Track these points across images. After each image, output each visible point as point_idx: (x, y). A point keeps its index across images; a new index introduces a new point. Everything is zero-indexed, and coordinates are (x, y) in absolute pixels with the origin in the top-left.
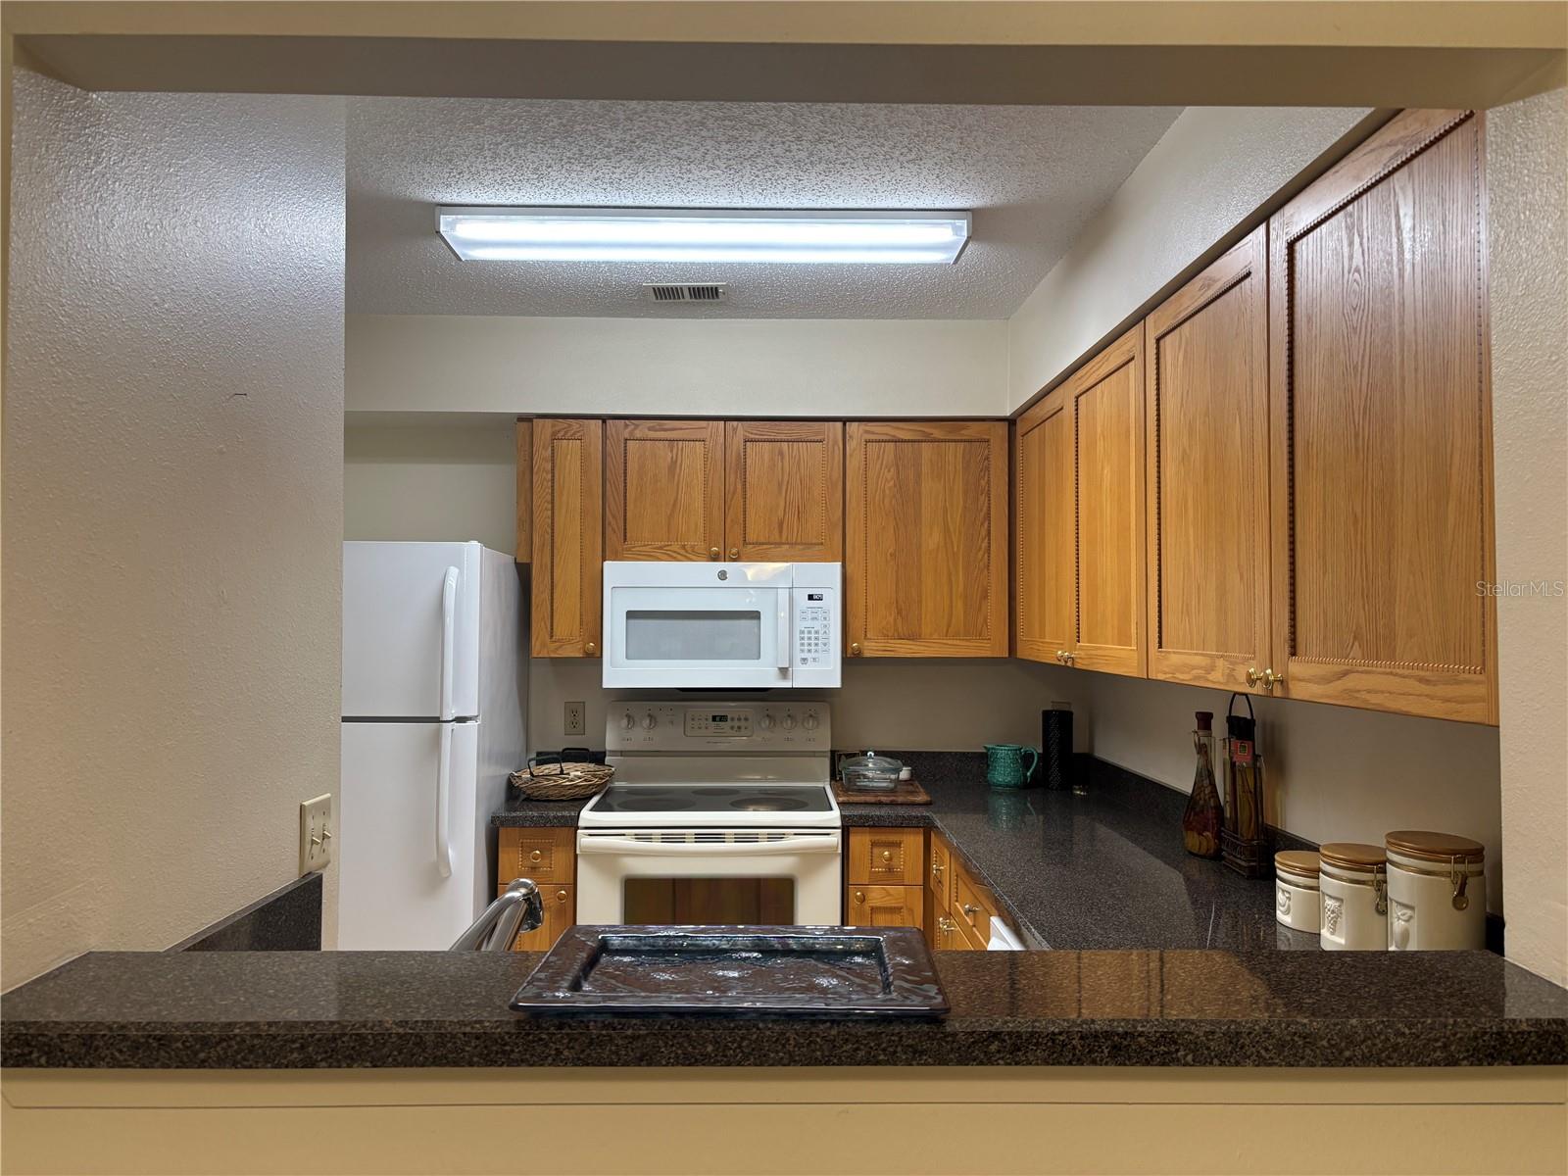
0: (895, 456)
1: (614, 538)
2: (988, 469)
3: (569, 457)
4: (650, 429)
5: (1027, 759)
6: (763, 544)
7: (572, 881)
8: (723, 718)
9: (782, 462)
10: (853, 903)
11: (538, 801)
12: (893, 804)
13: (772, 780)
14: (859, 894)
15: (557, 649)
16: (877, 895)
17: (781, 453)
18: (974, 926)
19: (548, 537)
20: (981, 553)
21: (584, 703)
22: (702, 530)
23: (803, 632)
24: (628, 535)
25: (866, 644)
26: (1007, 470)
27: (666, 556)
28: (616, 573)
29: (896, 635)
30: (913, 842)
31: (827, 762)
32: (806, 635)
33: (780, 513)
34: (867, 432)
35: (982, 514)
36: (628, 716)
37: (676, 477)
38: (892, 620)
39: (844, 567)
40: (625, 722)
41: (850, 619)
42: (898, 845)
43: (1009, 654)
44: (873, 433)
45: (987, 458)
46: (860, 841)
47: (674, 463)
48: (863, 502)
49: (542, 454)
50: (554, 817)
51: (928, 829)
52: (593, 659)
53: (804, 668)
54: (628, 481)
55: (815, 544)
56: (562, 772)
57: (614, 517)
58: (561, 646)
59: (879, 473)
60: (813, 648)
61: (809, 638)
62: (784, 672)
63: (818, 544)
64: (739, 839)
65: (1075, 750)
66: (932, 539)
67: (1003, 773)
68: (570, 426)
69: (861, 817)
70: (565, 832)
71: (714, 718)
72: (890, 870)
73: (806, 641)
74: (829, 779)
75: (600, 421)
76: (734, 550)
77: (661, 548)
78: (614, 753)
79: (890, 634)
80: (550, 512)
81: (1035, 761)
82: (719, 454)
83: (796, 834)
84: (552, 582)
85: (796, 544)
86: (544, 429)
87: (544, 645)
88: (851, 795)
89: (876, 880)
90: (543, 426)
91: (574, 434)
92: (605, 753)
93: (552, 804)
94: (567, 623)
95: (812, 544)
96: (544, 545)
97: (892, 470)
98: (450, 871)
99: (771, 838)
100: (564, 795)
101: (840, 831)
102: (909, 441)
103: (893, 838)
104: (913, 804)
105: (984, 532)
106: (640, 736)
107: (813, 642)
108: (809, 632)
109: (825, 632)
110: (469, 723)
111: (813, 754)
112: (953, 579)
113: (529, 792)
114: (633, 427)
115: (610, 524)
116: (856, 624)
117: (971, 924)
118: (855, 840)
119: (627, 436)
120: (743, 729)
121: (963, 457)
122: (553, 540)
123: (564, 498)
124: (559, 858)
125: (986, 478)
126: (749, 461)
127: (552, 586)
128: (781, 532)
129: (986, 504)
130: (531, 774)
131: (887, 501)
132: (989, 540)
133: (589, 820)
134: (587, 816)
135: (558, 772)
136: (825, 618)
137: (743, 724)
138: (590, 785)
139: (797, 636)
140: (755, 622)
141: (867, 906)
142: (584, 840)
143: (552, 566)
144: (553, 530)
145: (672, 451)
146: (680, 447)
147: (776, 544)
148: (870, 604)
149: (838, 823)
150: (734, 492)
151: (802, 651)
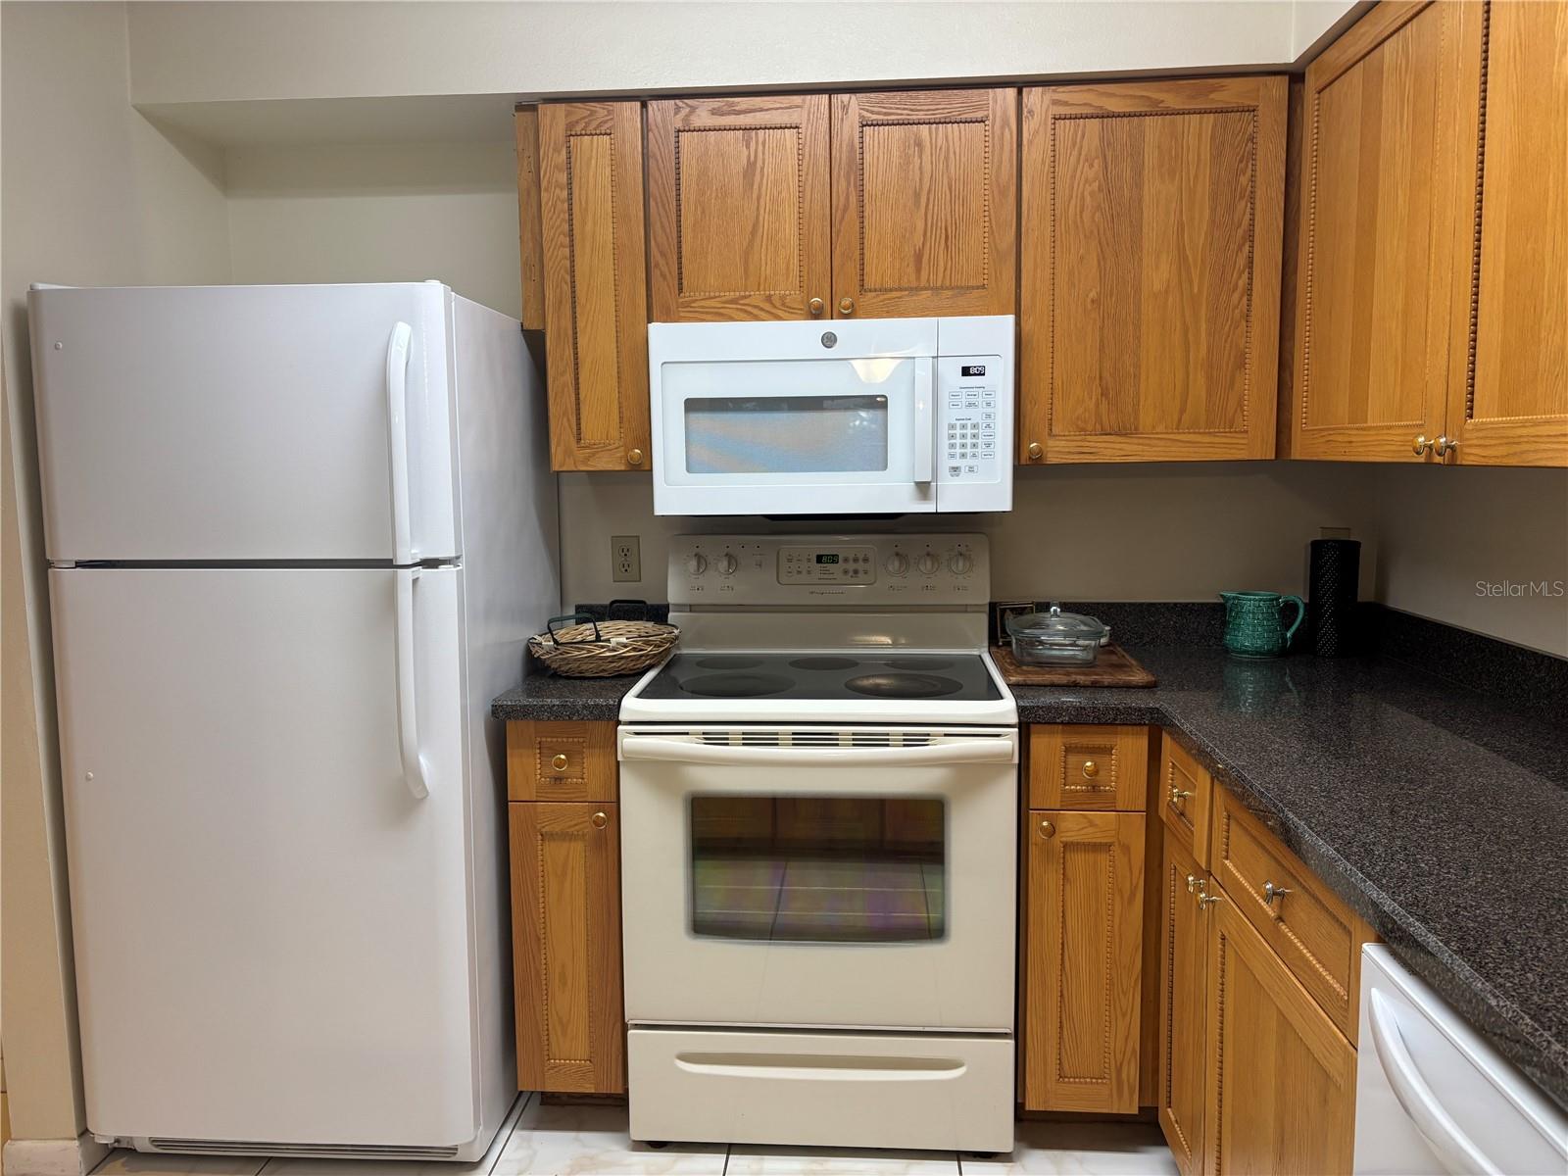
0: (1102, 139)
1: (663, 288)
2: (1253, 154)
3: (593, 162)
4: (714, 112)
5: (1289, 610)
6: (891, 290)
7: (614, 799)
8: (833, 559)
9: (921, 157)
10: (1036, 836)
11: (568, 678)
12: (1095, 686)
13: (905, 646)
14: (1045, 824)
15: (588, 459)
16: (1074, 825)
17: (919, 144)
18: (1280, 919)
19: (567, 288)
20: (1236, 296)
21: (638, 537)
22: (796, 269)
23: (952, 427)
24: (685, 283)
25: (1051, 443)
26: (1284, 156)
27: (742, 315)
28: (665, 339)
29: (1098, 426)
30: (1131, 747)
31: (984, 619)
32: (958, 432)
33: (918, 240)
34: (1055, 102)
35: (1240, 232)
36: (698, 556)
37: (756, 186)
38: (1092, 405)
39: (1018, 324)
40: (693, 563)
41: (1026, 406)
42: (1107, 751)
43: (1276, 456)
44: (1066, 104)
45: (1252, 139)
46: (1047, 745)
47: (751, 166)
48: (1049, 218)
49: (553, 159)
50: (585, 707)
51: (1156, 726)
52: (640, 474)
53: (956, 481)
54: (682, 196)
55: (973, 288)
56: (598, 638)
57: (663, 254)
58: (594, 454)
59: (1075, 171)
60: (969, 450)
61: (963, 436)
62: (923, 489)
63: (978, 288)
64: (860, 741)
65: (1359, 600)
66: (1158, 273)
67: (1250, 633)
68: (593, 113)
69: (1049, 708)
70: (600, 727)
71: (819, 559)
72: (1094, 788)
73: (958, 441)
74: (986, 644)
75: (638, 104)
76: (847, 301)
77: (734, 301)
78: (680, 608)
79: (1090, 428)
80: (567, 250)
81: (1300, 617)
82: (822, 150)
83: (946, 735)
84: (576, 358)
85: (942, 288)
86: (555, 120)
87: (568, 453)
88: (1029, 672)
89: (1071, 803)
90: (553, 117)
91: (599, 126)
92: (668, 605)
93: (586, 683)
94: (600, 419)
95: (968, 288)
96: (561, 302)
97: (1096, 165)
98: (427, 792)
99: (910, 741)
100: (604, 670)
101: (1016, 730)
102: (1124, 115)
103: (1098, 740)
104: (1129, 687)
105: (1242, 261)
106: (719, 585)
107: (969, 441)
108: (964, 427)
109: (988, 426)
110: (443, 568)
111: (964, 609)
112: (1191, 338)
113: (554, 666)
114: (688, 110)
115: (657, 265)
116: (1035, 414)
117: (1272, 914)
118: (1040, 743)
119: (679, 125)
120: (861, 575)
121: (1213, 138)
122: (574, 292)
123: (589, 227)
124: (593, 765)
125: (1249, 172)
126: (867, 156)
127: (576, 364)
128: (918, 270)
129: (1247, 217)
130: (555, 641)
131: (1087, 215)
132: (1251, 273)
133: (637, 712)
134: (633, 705)
135: (593, 638)
136: (988, 404)
137: (861, 566)
138: (641, 656)
139: (944, 432)
140: (879, 413)
141: (1057, 840)
142: (628, 741)
143: (575, 333)
144: (573, 276)
145: (748, 147)
146: (761, 140)
147: (911, 289)
148: (1058, 382)
149: (1014, 719)
150: (846, 208)
151: (952, 456)
